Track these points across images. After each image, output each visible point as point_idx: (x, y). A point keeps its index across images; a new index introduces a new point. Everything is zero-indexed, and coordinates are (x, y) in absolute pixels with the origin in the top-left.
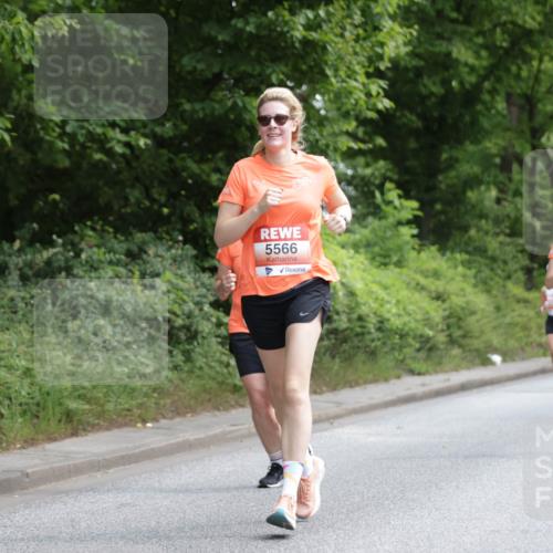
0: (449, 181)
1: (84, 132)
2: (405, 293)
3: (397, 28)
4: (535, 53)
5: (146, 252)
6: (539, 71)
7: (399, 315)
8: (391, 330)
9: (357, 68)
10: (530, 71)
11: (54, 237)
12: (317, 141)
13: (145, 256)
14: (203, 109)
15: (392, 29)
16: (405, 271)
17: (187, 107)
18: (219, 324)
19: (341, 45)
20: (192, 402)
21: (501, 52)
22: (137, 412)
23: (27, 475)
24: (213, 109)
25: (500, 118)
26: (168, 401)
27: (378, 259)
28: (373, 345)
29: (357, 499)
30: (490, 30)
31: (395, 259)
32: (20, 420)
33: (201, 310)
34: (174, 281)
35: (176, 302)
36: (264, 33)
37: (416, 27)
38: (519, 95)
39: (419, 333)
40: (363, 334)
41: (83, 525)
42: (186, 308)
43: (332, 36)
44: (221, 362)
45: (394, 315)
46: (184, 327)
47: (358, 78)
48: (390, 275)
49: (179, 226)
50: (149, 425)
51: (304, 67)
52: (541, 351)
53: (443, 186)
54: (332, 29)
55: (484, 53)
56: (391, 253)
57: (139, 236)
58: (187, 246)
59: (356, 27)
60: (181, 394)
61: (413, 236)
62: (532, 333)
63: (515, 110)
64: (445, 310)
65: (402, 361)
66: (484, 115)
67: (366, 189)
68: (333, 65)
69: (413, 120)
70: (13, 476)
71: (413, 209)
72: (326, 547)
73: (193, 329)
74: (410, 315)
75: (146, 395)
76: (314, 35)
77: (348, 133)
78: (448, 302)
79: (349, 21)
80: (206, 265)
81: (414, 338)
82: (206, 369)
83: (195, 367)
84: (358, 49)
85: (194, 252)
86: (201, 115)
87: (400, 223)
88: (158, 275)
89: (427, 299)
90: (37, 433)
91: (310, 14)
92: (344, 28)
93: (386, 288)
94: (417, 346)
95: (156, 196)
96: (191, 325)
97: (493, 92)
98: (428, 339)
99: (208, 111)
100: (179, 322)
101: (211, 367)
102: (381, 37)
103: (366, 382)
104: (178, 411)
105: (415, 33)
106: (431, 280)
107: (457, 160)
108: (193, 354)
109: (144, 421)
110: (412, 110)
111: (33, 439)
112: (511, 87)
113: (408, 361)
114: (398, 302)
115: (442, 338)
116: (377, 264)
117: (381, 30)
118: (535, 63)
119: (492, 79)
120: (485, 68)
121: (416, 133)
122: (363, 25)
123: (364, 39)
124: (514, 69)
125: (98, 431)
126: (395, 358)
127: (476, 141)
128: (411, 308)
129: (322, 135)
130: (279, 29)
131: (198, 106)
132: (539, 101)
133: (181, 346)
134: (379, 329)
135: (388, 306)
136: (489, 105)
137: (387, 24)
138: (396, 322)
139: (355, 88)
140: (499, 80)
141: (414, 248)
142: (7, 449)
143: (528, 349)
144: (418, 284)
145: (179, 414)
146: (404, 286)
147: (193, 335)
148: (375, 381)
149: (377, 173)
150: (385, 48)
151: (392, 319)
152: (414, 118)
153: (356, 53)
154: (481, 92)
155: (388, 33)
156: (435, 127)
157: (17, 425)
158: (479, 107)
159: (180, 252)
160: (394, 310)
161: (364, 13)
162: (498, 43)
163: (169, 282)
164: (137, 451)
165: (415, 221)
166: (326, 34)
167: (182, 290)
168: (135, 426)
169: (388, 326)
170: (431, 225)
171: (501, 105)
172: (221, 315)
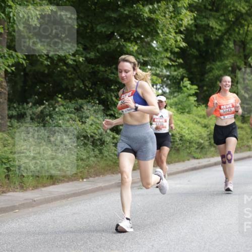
0: (209, 77)
1: (57, 56)
2: (191, 125)
3: (188, 13)
4: (246, 23)
5: (83, 108)
6: (247, 31)
7: (189, 134)
8: (185, 140)
9: (171, 30)
10: (244, 31)
11: (45, 102)
12: (155, 61)
13: (82, 110)
14: (106, 47)
15: (186, 13)
16: (191, 115)
17: (99, 46)
18: (114, 138)
19: (164, 20)
20: (103, 171)
21: (231, 23)
22: (80, 174)
23: (35, 201)
24: (110, 47)
25: (231, 51)
26: (93, 170)
27: (180, 110)
28: (178, 146)
29: (172, 211)
30: (227, 14)
31: (187, 110)
32: (31, 178)
33: (106, 132)
34: (95, 120)
35: (95, 129)
36: (132, 15)
37: (196, 12)
38: (239, 41)
39: (197, 141)
40: (174, 142)
41: (58, 222)
42: (100, 131)
43: (160, 16)
44: (114, 154)
45: (187, 134)
46: (99, 139)
47: (172, 34)
48: (185, 117)
49: (97, 97)
50: (85, 180)
51: (149, 30)
52: (248, 148)
53: (207, 80)
54: (160, 13)
55: (224, 23)
56: (186, 108)
57: (80, 101)
58: (100, 105)
59: (171, 12)
60: (98, 167)
61: (195, 101)
62: (245, 141)
63: (237, 47)
64: (208, 132)
65: (190, 153)
66: (225, 50)
67: (175, 81)
68: (161, 29)
69: (194, 52)
70: (28, 201)
71: (195, 89)
72: (159, 231)
73: (103, 140)
74: (193, 134)
75: (83, 168)
76: (153, 16)
77: (167, 57)
78: (209, 128)
79: (167, 10)
80: (108, 113)
81: (195, 143)
82: (108, 157)
83: (103, 156)
84: (171, 22)
85: (103, 108)
86: (106, 50)
87: (190, 95)
88: (88, 117)
89: (201, 127)
90: (38, 183)
91: (151, 7)
92: (165, 13)
93: (183, 122)
94: (197, 147)
95: (87, 84)
96: (102, 139)
97: (228, 40)
98: (201, 144)
99: (108, 48)
100: (97, 137)
101: (110, 156)
102: (181, 17)
103: (175, 162)
104: (97, 174)
105: (195, 15)
106: (202, 119)
107: (213, 69)
108: (103, 151)
109: (83, 179)
110: (194, 48)
111: (36, 186)
112: (236, 38)
113: (193, 153)
114: (189, 128)
115: (207, 143)
116: (180, 113)
117: (181, 14)
118: (246, 28)
119: (228, 34)
120: (225, 30)
121: (196, 57)
122: (174, 12)
123: (174, 18)
124: (237, 30)
125: (63, 183)
126: (187, 152)
127: (221, 61)
128: (194, 131)
129: (156, 59)
130: (138, 13)
131: (104, 46)
132: (247, 43)
133: (98, 147)
134: (181, 140)
135: (184, 130)
136: (226, 45)
137: (184, 11)
138: (187, 137)
139: (170, 38)
140: (231, 35)
141: (195, 106)
142: (26, 190)
143: (242, 148)
144: (197, 121)
145: (97, 176)
146: (191, 121)
147: (103, 143)
148: (179, 161)
149: (179, 74)
150: (183, 22)
151: (186, 136)
152: (195, 51)
153: (171, 24)
154: (223, 39)
155: (184, 15)
156: (204, 54)
157: (30, 180)
158: (223, 46)
159: (97, 108)
160: (187, 132)
161: (174, 7)
162: (230, 19)
163: (93, 120)
164: (80, 191)
165: (196, 94)
166: (158, 15)
167: (98, 124)
168: (79, 181)
169: (185, 139)
170: (202, 96)
171: (231, 45)
172: (115, 134)
